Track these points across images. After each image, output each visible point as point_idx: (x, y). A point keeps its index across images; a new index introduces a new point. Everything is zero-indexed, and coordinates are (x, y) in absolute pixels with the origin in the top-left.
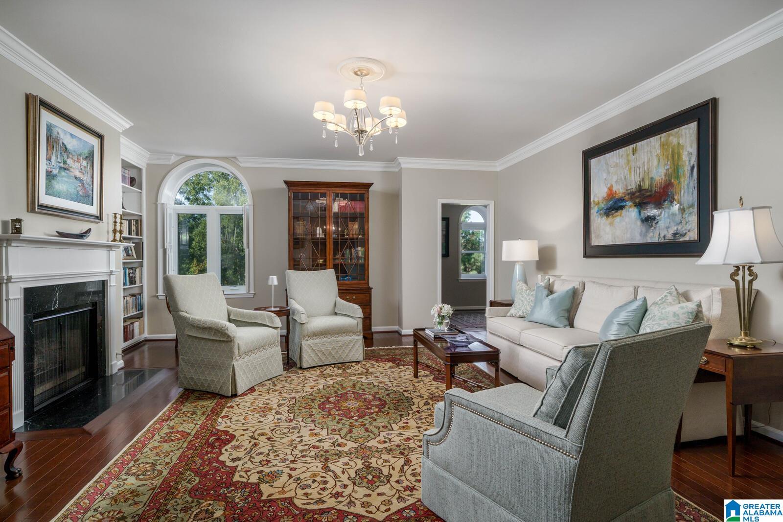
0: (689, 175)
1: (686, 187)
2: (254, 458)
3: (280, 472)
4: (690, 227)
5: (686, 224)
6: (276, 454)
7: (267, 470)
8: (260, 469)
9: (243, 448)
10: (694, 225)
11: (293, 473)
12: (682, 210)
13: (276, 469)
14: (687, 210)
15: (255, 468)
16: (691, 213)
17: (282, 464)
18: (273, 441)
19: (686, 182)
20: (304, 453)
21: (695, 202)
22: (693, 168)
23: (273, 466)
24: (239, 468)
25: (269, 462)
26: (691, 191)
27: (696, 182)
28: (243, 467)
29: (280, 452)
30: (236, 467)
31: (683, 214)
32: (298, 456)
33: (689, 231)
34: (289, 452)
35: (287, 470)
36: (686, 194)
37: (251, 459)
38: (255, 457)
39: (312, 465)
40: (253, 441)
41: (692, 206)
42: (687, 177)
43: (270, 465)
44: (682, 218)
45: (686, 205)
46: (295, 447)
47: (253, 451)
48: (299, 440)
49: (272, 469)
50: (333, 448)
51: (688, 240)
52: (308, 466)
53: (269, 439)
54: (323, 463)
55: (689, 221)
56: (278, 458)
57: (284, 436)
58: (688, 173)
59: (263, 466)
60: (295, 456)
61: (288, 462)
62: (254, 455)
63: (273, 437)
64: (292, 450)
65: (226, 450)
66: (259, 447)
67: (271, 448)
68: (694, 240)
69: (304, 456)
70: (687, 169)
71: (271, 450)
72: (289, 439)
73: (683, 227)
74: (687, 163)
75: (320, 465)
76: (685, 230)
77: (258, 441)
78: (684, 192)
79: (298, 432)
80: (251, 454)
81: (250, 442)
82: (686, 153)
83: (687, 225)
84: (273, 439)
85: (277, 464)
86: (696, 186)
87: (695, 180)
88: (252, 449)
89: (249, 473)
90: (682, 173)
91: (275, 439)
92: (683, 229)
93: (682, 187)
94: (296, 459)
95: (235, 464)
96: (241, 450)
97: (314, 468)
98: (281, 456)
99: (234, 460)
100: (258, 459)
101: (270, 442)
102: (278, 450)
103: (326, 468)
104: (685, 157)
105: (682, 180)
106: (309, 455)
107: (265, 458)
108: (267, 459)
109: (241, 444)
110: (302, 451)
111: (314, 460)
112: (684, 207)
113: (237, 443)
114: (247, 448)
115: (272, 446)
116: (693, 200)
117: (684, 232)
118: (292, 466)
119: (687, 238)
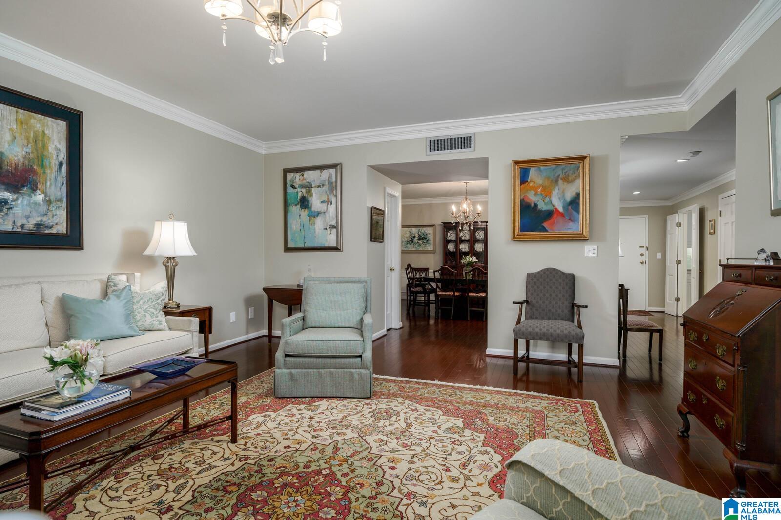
0: (56, 170)
1: (53, 180)
2: (466, 449)
3: (446, 432)
4: (57, 220)
5: (53, 216)
6: (445, 449)
7: (456, 436)
8: (462, 439)
9: (477, 464)
10: (62, 219)
11: (436, 428)
12: (48, 202)
13: (449, 435)
14: (54, 204)
15: (466, 440)
16: (59, 207)
17: (441, 438)
18: (444, 466)
19: (53, 176)
20: (418, 442)
21: (64, 197)
22: (61, 164)
23: (450, 438)
24: (480, 444)
25: (453, 443)
26: (60, 186)
27: (65, 179)
28: (477, 444)
29: (440, 450)
30: (483, 446)
31: (49, 206)
32: (426, 441)
33: (56, 224)
34: (432, 448)
35: (440, 432)
36: (53, 187)
37: (469, 449)
38: (465, 451)
39: (418, 431)
40: (466, 472)
41: (60, 200)
42: (54, 171)
43: (453, 440)
44: (48, 210)
45: (52, 198)
46: (424, 450)
47: (467, 457)
48: (415, 459)
49: (451, 435)
50: (390, 440)
51: (55, 232)
52: (422, 431)
53: (448, 470)
54: (409, 430)
55: (56, 215)
56: (444, 444)
57: (430, 469)
58: (55, 168)
59: (459, 441)
60: (428, 442)
61: (436, 438)
62: (467, 453)
63: (442, 471)
64: (428, 448)
65: (497, 466)
66: (460, 462)
67: (448, 456)
68: (63, 234)
69: (420, 439)
70: (54, 163)
71: (448, 454)
72: (425, 464)
73: (49, 219)
74: (55, 157)
75: (412, 429)
76: (51, 222)
77: (461, 471)
78: (51, 184)
79: (410, 469)
80: (469, 455)
81: (470, 471)
82: (53, 146)
83: (54, 218)
84: (443, 468)
85: (447, 439)
86: (65, 182)
87: (63, 177)
88: (468, 461)
89: (472, 437)
90: (48, 164)
91: (441, 468)
92: (50, 221)
93: (48, 178)
94: (428, 439)
95: (484, 448)
96: (481, 462)
97: (418, 427)
98: (440, 445)
99: (487, 453)
100: (463, 448)
101: (447, 465)
102: (442, 453)
103: (409, 425)
104: (51, 149)
105: (48, 171)
106: (415, 439)
107: (456, 447)
108: (454, 446)
109: (481, 471)
110: (420, 445)
111: (414, 433)
112: (50, 199)
113: (485, 473)
114: (474, 463)
115: (446, 458)
116: (61, 195)
117: (51, 224)
118: (434, 434)
119: (54, 231)
